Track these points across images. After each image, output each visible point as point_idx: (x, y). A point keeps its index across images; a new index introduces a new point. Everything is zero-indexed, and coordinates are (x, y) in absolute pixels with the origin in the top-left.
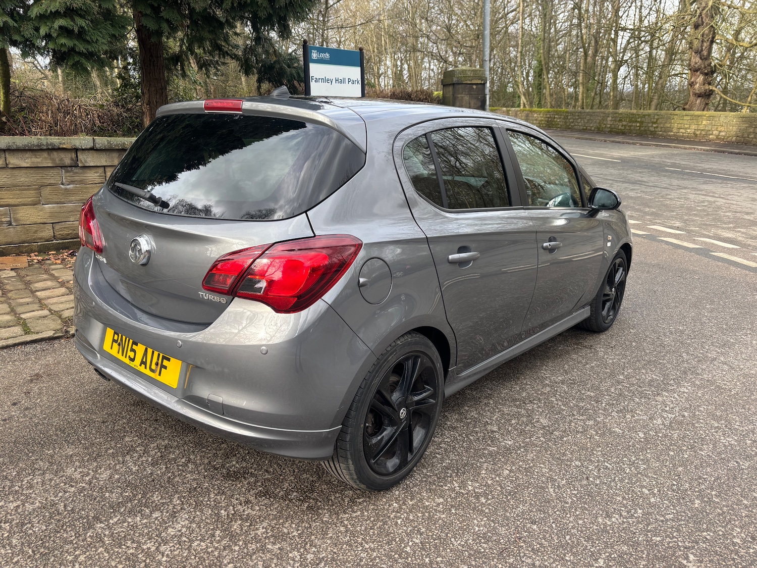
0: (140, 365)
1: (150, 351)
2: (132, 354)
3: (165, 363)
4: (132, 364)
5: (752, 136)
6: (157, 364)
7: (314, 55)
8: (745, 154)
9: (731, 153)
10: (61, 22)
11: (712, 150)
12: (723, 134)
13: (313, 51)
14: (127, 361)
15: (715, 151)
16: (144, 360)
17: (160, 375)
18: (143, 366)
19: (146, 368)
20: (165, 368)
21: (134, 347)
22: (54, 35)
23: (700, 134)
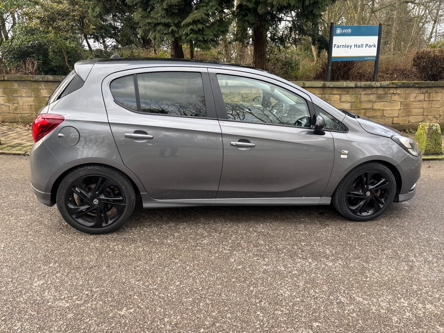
7: (338, 31)
10: (191, 27)
13: (338, 29)
22: (189, 33)
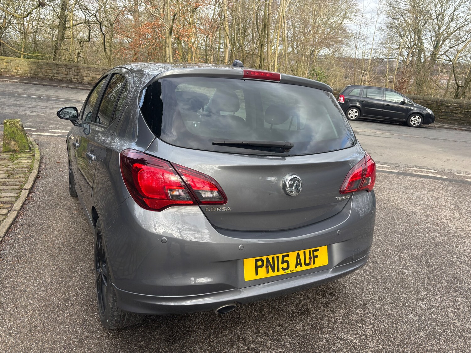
0: (296, 267)
1: (301, 253)
2: (285, 265)
3: (316, 253)
4: (288, 272)
5: (40, 74)
6: (310, 258)
8: (44, 85)
9: (34, 84)
11: (21, 82)
12: (21, 72)
14: (281, 272)
15: (23, 83)
16: (299, 262)
17: (314, 263)
18: (299, 266)
19: (301, 266)
20: (317, 256)
21: (285, 259)
23: (4, 71)
